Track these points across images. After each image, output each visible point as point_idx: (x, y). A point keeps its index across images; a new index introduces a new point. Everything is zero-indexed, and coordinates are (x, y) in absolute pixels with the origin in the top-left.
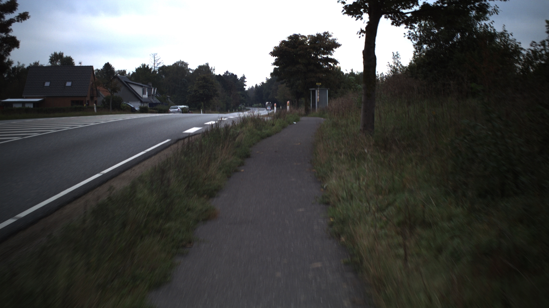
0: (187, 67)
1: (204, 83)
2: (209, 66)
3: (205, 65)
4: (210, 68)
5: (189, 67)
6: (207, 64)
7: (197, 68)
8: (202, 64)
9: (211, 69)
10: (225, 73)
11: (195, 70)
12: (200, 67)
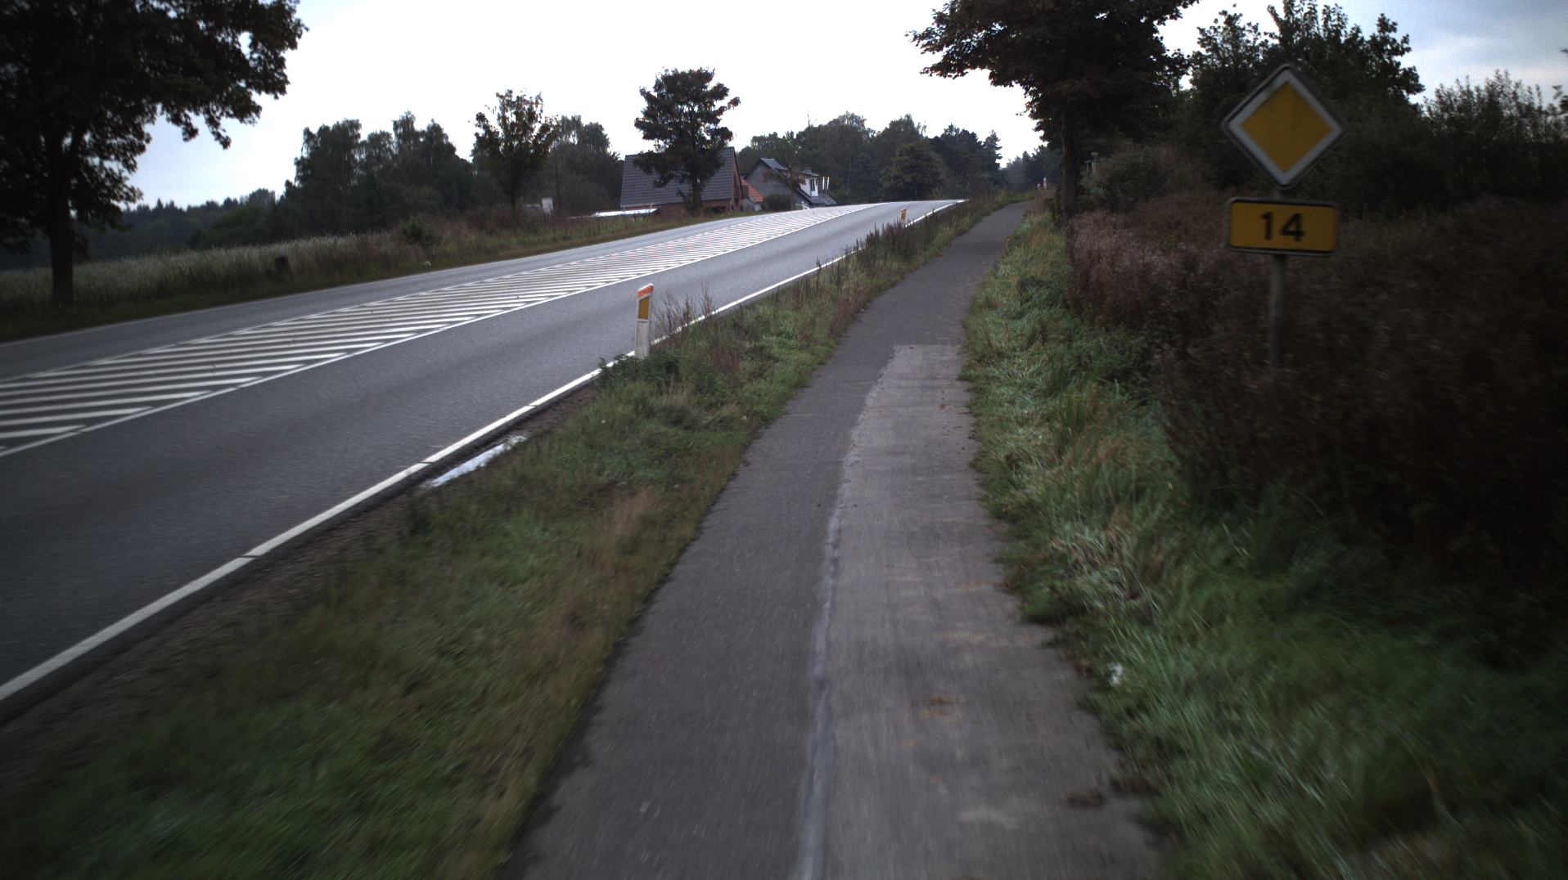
0: (864, 126)
1: (914, 161)
2: (911, 121)
3: (903, 118)
4: (916, 125)
5: (867, 125)
6: (908, 117)
7: (888, 127)
8: (898, 119)
9: (919, 127)
10: (946, 131)
11: (884, 132)
12: (893, 124)
